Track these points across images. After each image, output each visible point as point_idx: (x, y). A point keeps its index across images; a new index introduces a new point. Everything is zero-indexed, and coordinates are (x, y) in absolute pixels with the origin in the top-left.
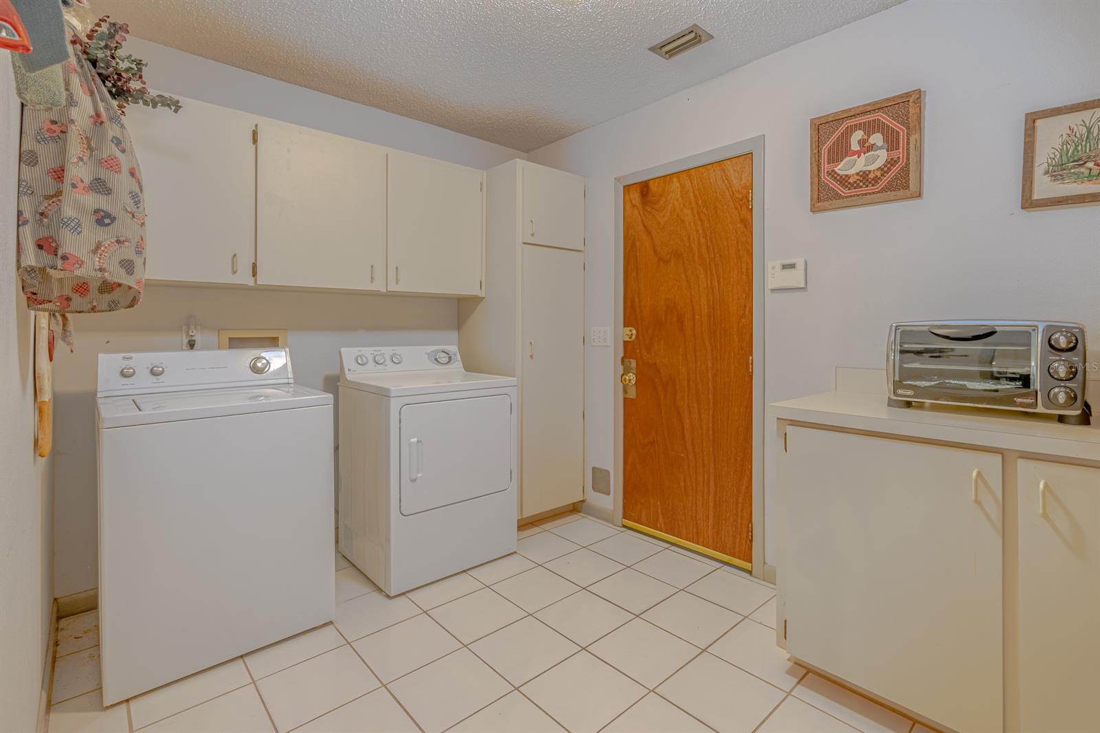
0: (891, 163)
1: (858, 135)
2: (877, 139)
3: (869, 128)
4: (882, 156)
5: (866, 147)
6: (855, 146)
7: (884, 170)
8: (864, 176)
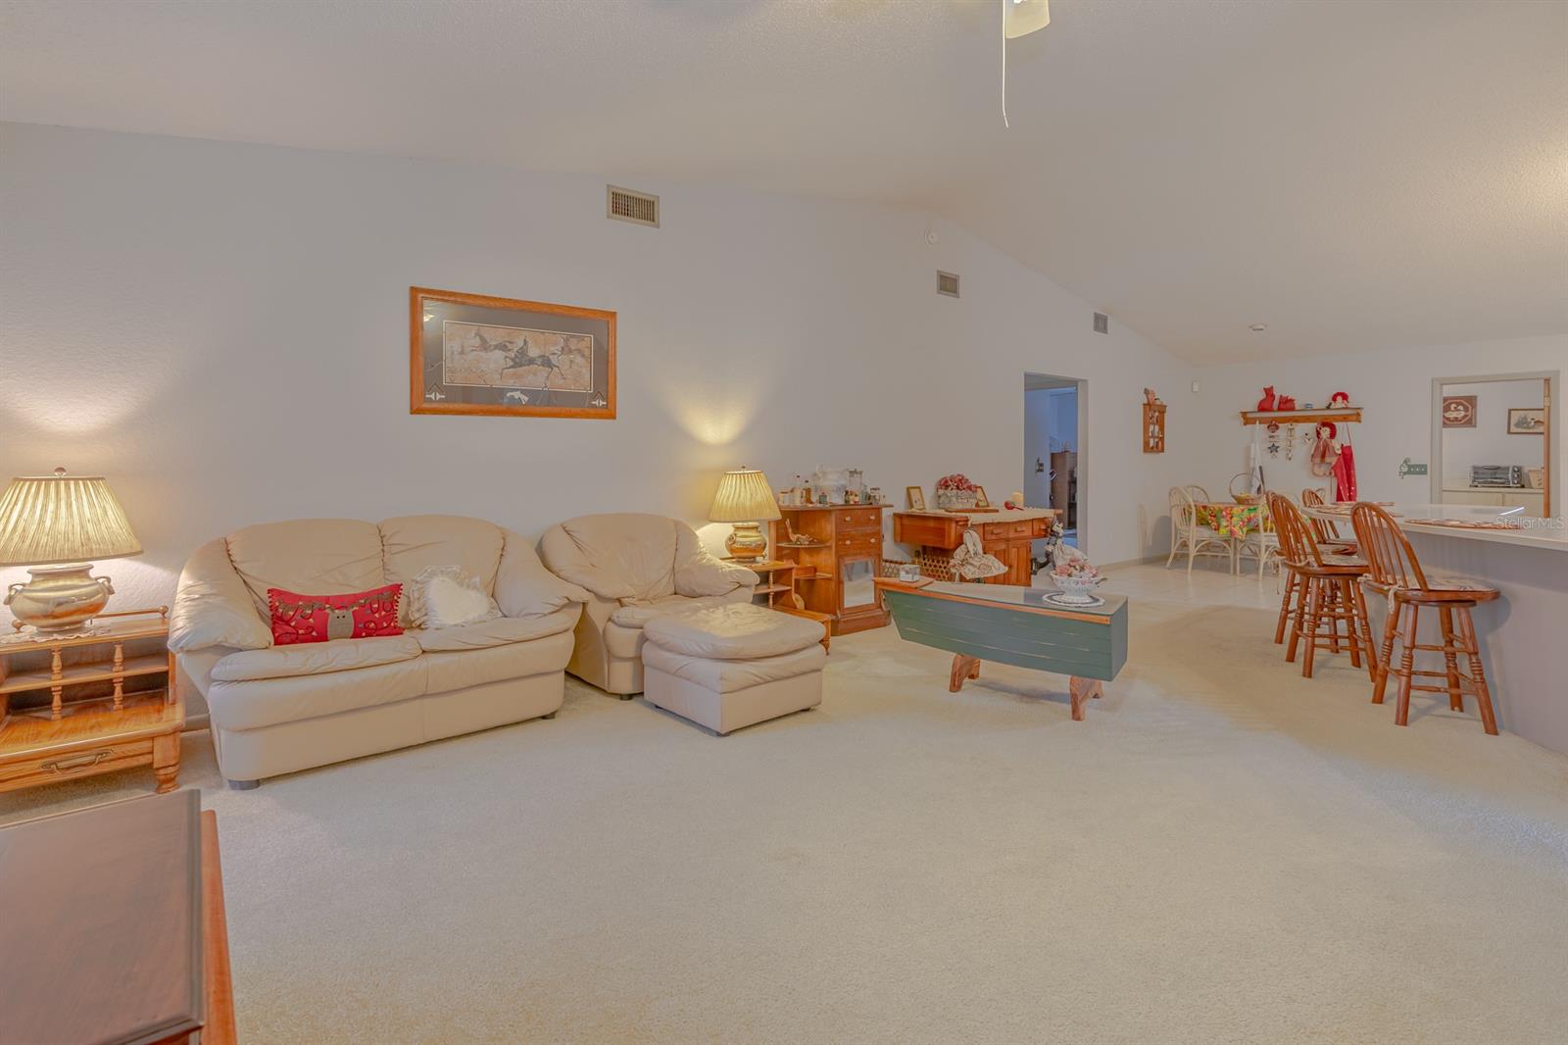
0: (1466, 416)
1: (1454, 405)
2: (1461, 407)
3: (1458, 404)
4: (1463, 413)
5: (1456, 409)
6: (1452, 408)
7: (1464, 417)
8: (1456, 418)
